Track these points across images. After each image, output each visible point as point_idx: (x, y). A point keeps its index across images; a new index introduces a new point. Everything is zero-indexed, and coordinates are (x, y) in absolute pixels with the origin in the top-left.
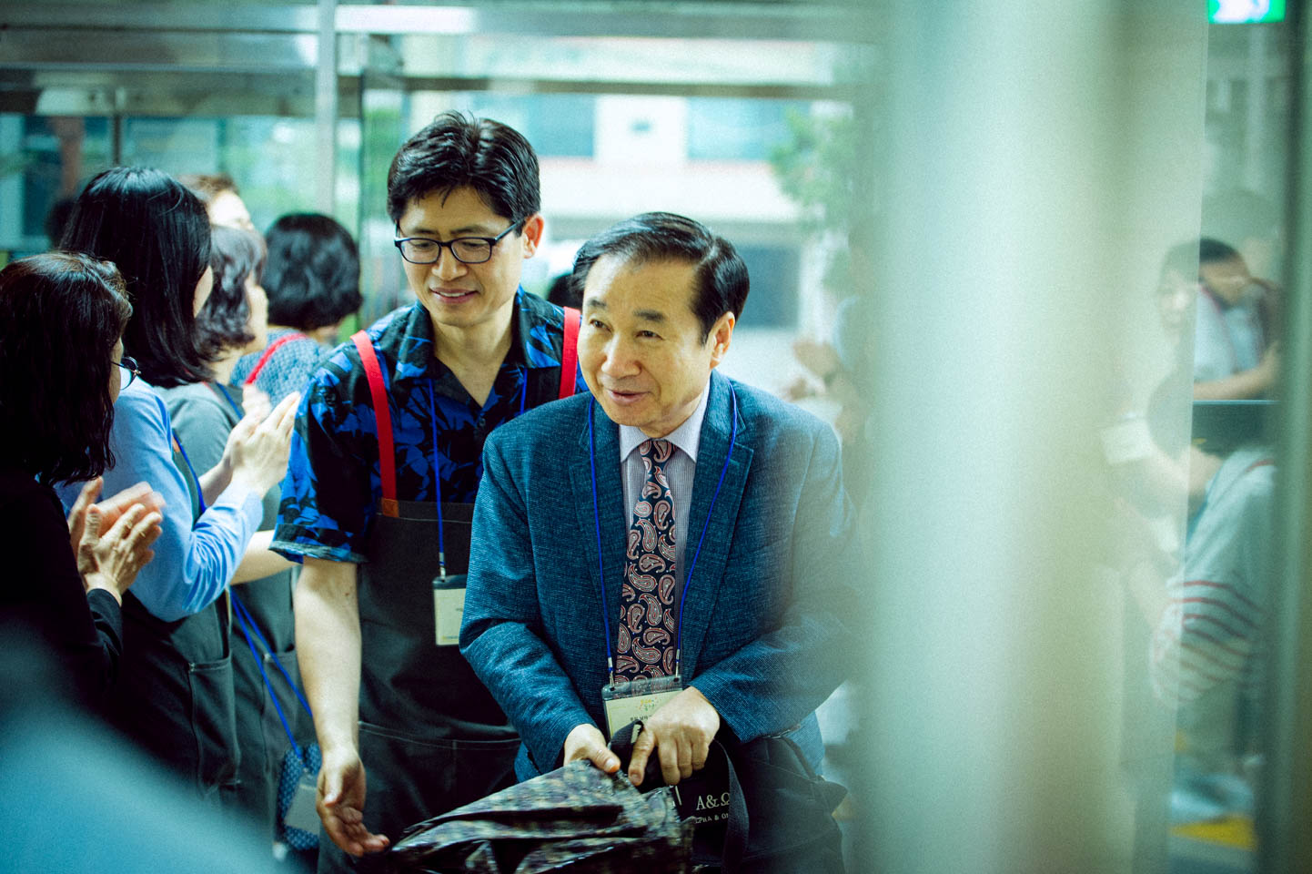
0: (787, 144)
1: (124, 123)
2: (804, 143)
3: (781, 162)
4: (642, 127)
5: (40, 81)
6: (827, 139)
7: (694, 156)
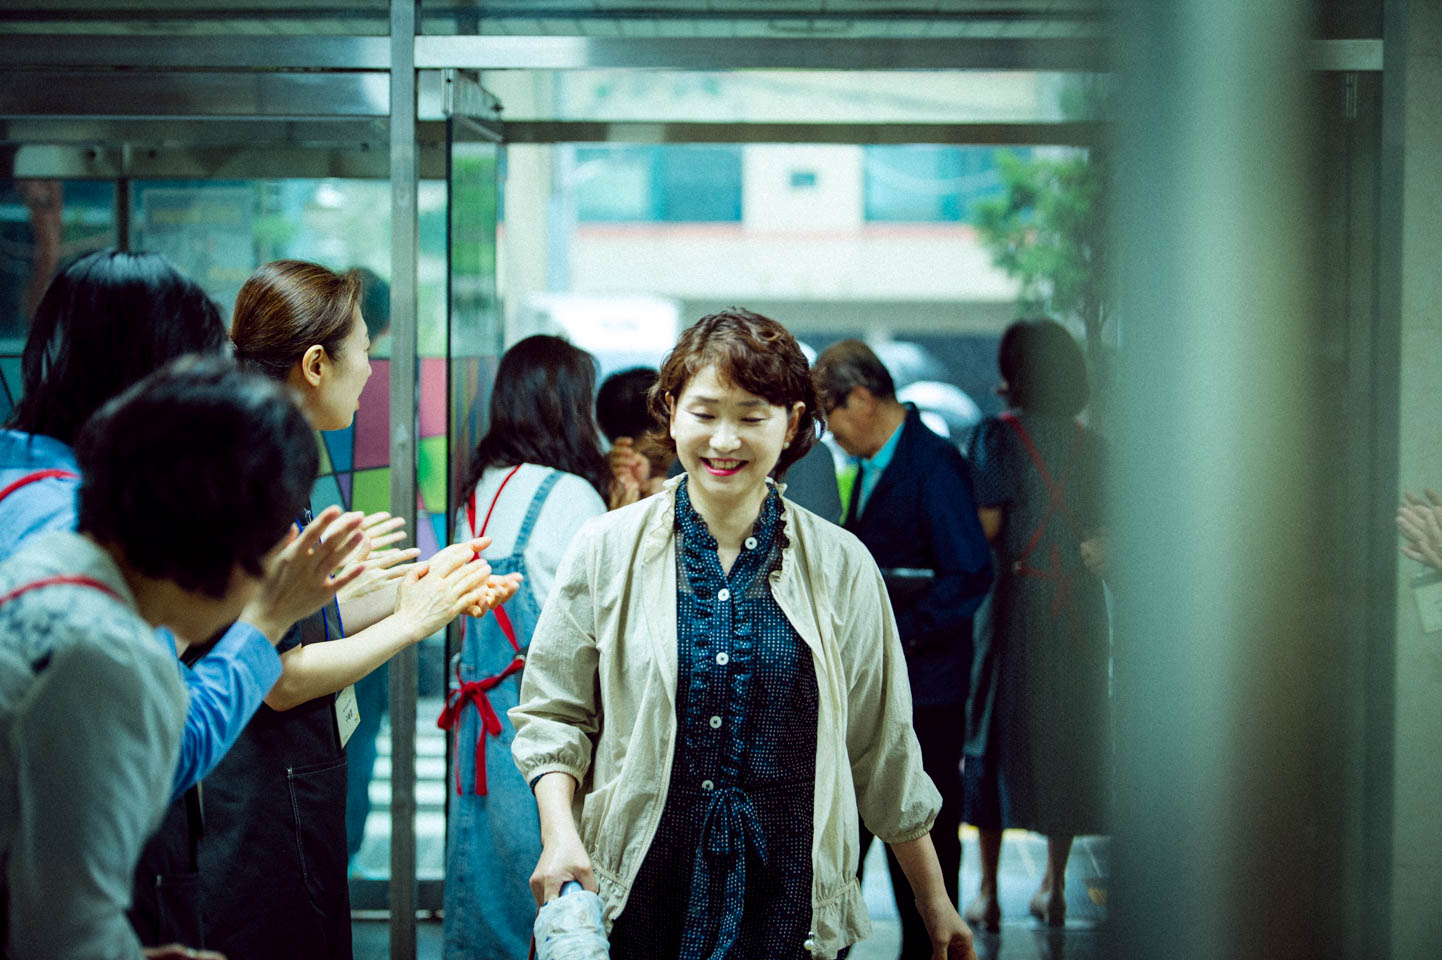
0: (1000, 201)
1: (132, 185)
2: (1023, 198)
3: (991, 224)
4: (803, 179)
5: (15, 135)
6: (1054, 193)
7: (869, 216)
